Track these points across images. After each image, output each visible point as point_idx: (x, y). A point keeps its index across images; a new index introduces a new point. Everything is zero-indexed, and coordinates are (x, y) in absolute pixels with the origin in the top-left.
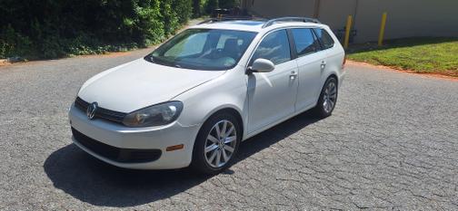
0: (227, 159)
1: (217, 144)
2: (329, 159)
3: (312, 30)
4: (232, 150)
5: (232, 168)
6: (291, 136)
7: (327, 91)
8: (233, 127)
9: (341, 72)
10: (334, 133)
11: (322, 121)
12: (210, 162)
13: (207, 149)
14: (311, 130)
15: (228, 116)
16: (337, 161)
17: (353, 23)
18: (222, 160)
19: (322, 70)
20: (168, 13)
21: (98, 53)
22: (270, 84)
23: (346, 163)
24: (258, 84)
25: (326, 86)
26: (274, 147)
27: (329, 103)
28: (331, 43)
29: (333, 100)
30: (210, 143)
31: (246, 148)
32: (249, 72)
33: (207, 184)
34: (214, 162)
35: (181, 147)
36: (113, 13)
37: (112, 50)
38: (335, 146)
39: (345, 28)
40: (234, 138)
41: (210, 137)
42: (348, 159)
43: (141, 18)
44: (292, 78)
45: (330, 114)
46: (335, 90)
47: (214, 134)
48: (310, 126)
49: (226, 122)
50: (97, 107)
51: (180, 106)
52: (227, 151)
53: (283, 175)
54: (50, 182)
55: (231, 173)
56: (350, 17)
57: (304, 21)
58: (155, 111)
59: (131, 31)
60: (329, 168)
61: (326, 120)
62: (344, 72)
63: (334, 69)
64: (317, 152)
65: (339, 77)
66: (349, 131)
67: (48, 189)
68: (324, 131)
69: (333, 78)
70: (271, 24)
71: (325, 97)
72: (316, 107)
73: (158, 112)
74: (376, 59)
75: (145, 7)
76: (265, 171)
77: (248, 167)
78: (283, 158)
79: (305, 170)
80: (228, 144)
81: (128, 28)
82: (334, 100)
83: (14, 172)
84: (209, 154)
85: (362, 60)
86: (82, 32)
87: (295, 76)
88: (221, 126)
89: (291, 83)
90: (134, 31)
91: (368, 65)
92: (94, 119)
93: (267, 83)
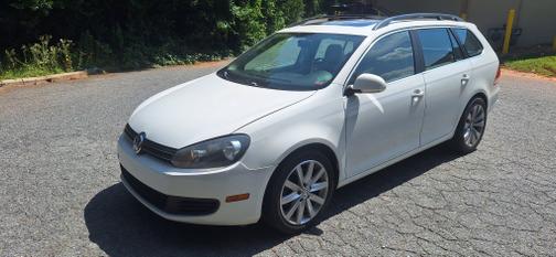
0: (313, 213)
1: (299, 193)
2: (465, 219)
3: (450, 31)
4: (321, 201)
5: (322, 226)
6: (413, 181)
7: (469, 117)
8: (323, 170)
9: (491, 91)
10: (477, 177)
11: (460, 159)
12: (287, 217)
13: (283, 201)
14: (443, 171)
15: (316, 154)
16: (478, 223)
17: (517, 19)
18: (306, 214)
19: (463, 87)
20: (271, 12)
21: (187, 63)
22: (381, 109)
23: (492, 228)
24: (362, 109)
25: (468, 109)
26: (386, 196)
27: (473, 133)
28: (478, 48)
29: (479, 129)
30: (288, 191)
31: (342, 197)
32: (349, 93)
33: (282, 248)
34: (294, 217)
35: (246, 196)
36: (204, 14)
37: (202, 59)
38: (476, 199)
39: (505, 26)
40: (325, 185)
41: (288, 184)
42: (495, 220)
43: (237, 19)
44: (416, 99)
45: (474, 149)
46: (483, 115)
47: (295, 179)
48: (443, 166)
49: (312, 162)
50: (145, 139)
51: (245, 140)
52: (313, 203)
53: (392, 242)
54: (87, 233)
55: (319, 233)
56: (512, 11)
57: (439, 19)
58: (214, 147)
59: (226, 35)
60: (462, 234)
61: (467, 157)
62: (498, 89)
63: (482, 85)
64: (449, 207)
65: (489, 96)
66: (500, 175)
67: (81, 242)
68: (464, 174)
69: (480, 98)
70: (387, 24)
71: (467, 125)
72: (453, 138)
73: (218, 149)
74: (549, 69)
75: (243, 7)
76: (368, 233)
77: (343, 226)
78: (397, 214)
79: (427, 235)
80: (316, 193)
81: (222, 32)
82: (481, 130)
83: (50, 216)
84: (287, 207)
85: (528, 70)
86: (169, 38)
87: (420, 97)
88: (305, 168)
89: (413, 107)
90: (229, 35)
91: (538, 77)
92: (140, 154)
93: (377, 108)
